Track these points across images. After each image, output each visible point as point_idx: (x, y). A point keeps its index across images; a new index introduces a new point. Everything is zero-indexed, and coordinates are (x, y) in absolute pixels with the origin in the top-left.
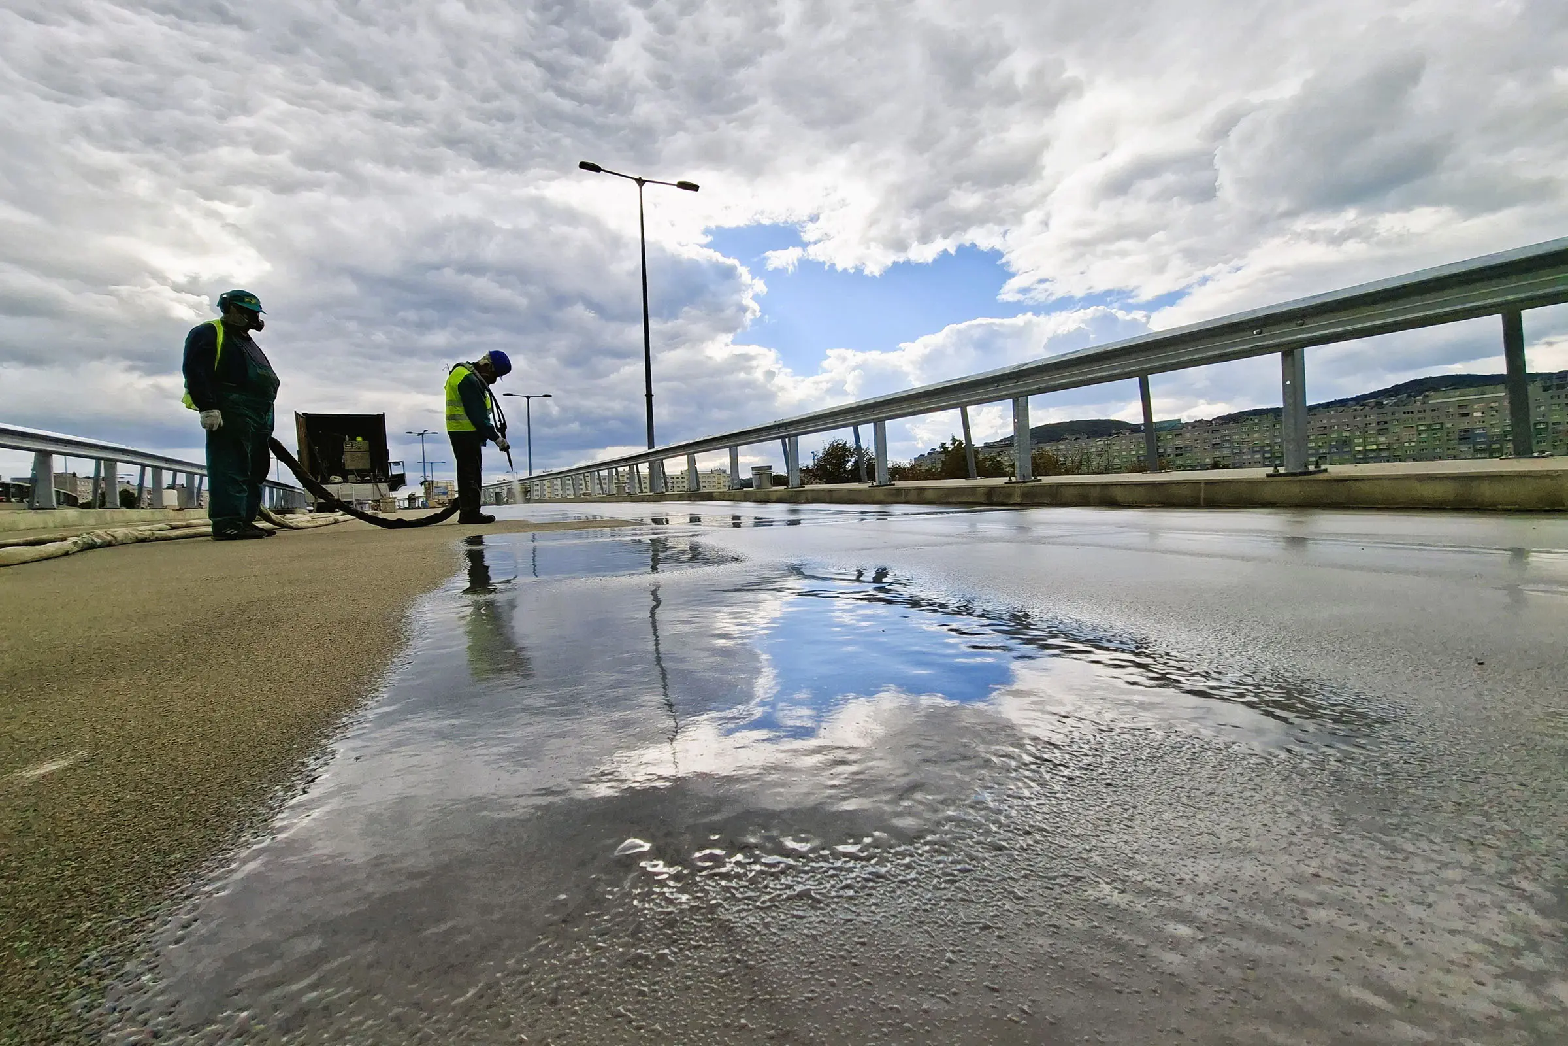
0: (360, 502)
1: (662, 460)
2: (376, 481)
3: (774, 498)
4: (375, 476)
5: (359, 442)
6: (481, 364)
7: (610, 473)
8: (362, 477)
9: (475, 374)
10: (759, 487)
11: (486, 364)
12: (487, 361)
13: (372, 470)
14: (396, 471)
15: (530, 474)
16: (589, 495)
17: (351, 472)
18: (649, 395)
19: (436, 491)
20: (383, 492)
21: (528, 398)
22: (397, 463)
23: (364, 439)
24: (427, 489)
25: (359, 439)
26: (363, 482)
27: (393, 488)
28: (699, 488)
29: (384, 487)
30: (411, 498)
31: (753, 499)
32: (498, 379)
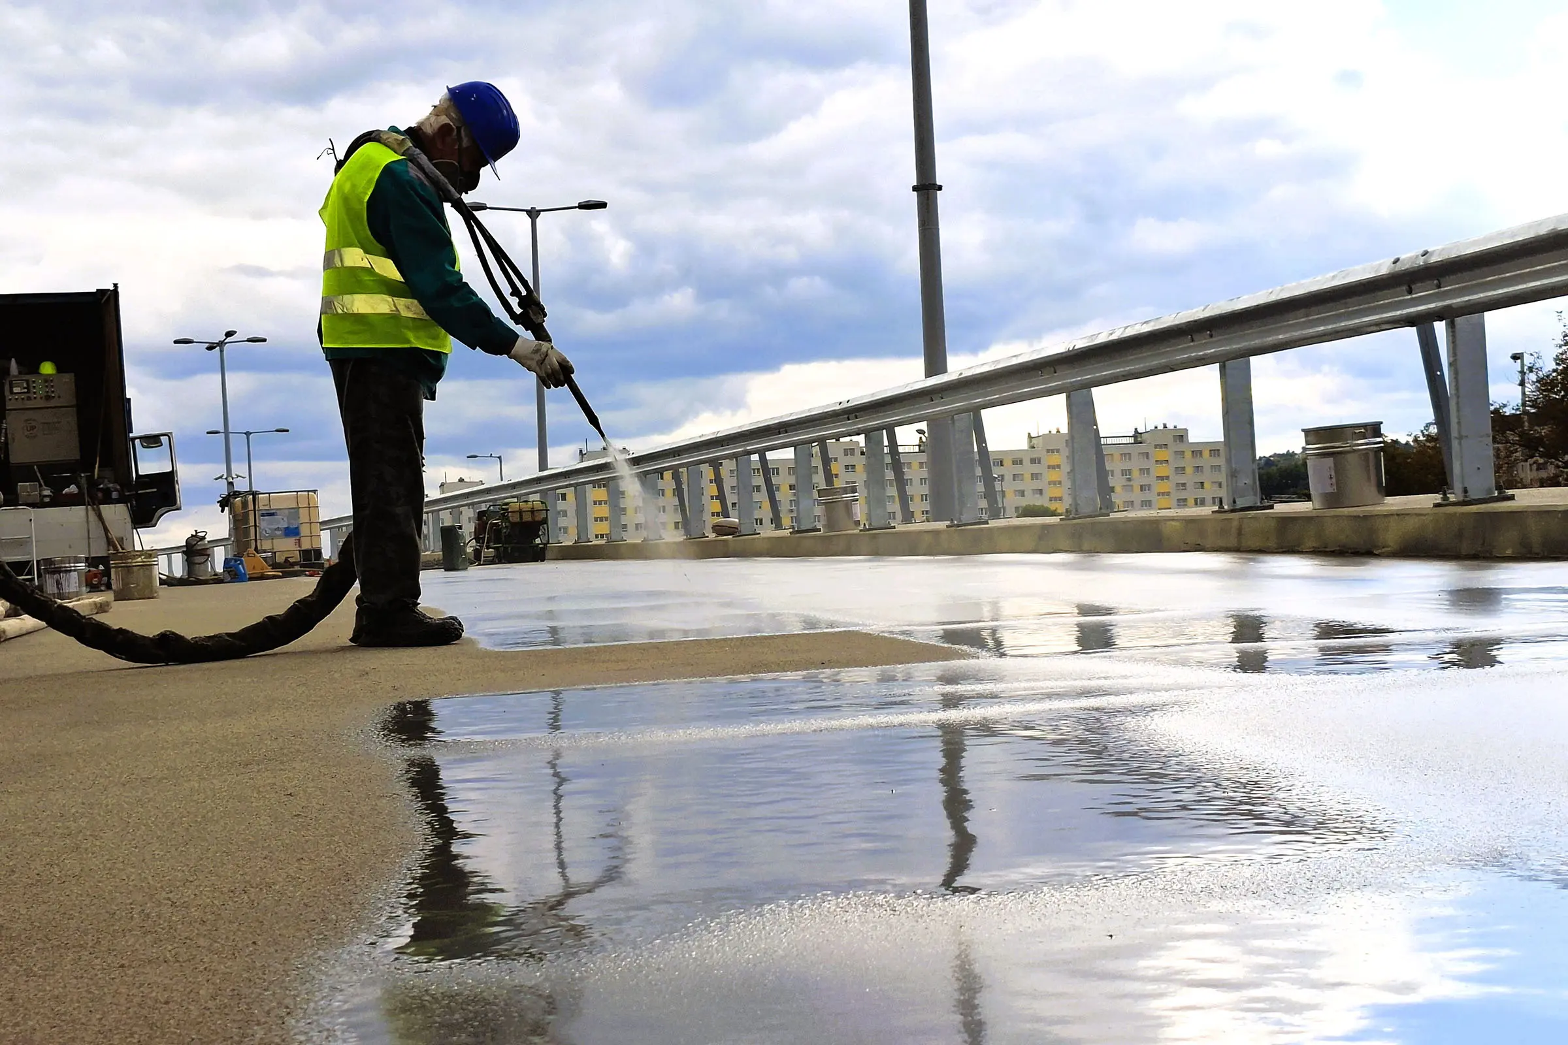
0: (51, 567)
1: (976, 411)
2: (94, 497)
3: (1392, 536)
4: (92, 484)
5: (47, 379)
6: (429, 130)
7: (803, 457)
8: (57, 485)
9: (412, 159)
10: (1333, 500)
11: (444, 130)
12: (444, 119)
13: (85, 464)
14: (148, 464)
15: (543, 465)
16: (732, 530)
17: (26, 472)
18: (927, 188)
19: (264, 524)
20: (114, 533)
21: (533, 214)
22: (152, 440)
23: (60, 369)
24: (239, 524)
25: (47, 368)
26: (58, 501)
27: (144, 517)
28: (1109, 506)
29: (116, 514)
30: (195, 550)
31: (1310, 543)
32: (485, 172)
